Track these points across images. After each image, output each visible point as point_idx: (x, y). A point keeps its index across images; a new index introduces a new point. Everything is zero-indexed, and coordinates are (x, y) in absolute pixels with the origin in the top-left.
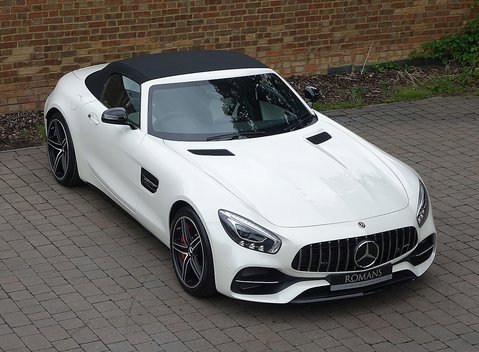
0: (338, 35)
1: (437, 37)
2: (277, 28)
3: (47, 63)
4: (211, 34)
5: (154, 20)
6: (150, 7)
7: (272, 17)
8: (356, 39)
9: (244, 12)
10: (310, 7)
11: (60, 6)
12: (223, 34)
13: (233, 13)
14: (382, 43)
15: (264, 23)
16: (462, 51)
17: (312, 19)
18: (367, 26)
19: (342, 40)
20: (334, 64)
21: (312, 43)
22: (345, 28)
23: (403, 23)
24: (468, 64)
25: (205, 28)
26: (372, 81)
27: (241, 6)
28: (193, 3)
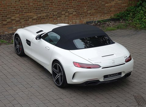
0: (89, 12)
1: (118, 12)
2: (71, 10)
3: (2, 21)
4: (51, 12)
5: (34, 8)
6: (33, 4)
7: (70, 6)
8: (95, 13)
9: (61, 5)
10: (81, 3)
11: (6, 4)
12: (55, 12)
13: (58, 6)
14: (102, 14)
15: (67, 8)
16: (126, 16)
17: (82, 7)
18: (97, 9)
19: (90, 13)
20: (88, 20)
21: (81, 14)
22: (91, 10)
23: (108, 8)
24: (127, 20)
25: (49, 10)
26: (99, 25)
27: (60, 3)
28: (46, 3)
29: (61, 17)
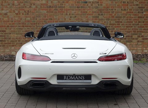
7: (144, 29)
9: (132, 27)
11: (59, 19)
13: (127, 27)
15: (141, 32)
27: (131, 24)
28: (110, 22)
29: (132, 41)
